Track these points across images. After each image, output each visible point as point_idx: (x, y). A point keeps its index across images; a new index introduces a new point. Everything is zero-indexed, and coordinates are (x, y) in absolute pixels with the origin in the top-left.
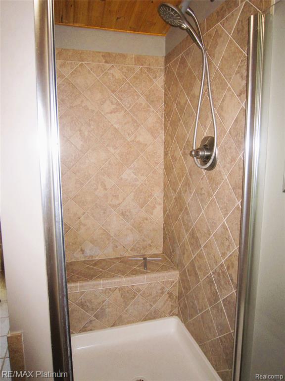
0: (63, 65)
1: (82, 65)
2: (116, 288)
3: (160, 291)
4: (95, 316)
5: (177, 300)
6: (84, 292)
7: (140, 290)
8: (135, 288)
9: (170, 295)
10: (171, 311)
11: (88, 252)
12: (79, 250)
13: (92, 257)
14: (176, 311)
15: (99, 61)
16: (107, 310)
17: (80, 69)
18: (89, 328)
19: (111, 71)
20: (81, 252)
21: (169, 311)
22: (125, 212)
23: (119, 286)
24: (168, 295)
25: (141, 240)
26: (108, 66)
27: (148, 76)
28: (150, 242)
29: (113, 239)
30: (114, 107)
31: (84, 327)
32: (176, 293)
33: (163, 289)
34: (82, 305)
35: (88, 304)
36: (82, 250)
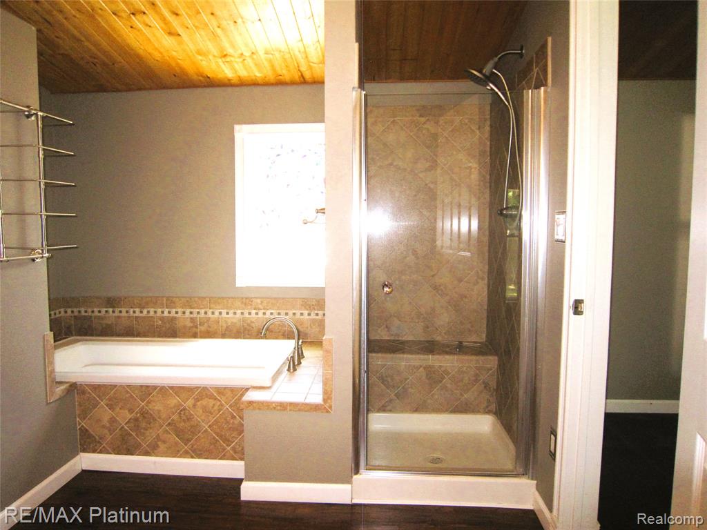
0: (375, 123)
1: (394, 122)
2: (421, 366)
3: (474, 378)
4: (396, 395)
5: (495, 393)
6: (385, 365)
7: (448, 373)
8: (443, 369)
9: (486, 385)
10: (487, 407)
11: (394, 330)
12: (385, 326)
13: (398, 336)
14: (493, 407)
15: (413, 116)
16: (410, 390)
17: (392, 126)
18: (389, 408)
19: (426, 126)
20: (386, 329)
21: (485, 405)
22: (440, 286)
23: (425, 364)
24: (483, 386)
25: (458, 322)
26: (423, 120)
27: (470, 127)
28: (469, 326)
29: (423, 318)
30: (428, 164)
31: (383, 406)
32: (493, 384)
33: (476, 375)
34: (383, 379)
35: (389, 379)
36: (387, 327)
